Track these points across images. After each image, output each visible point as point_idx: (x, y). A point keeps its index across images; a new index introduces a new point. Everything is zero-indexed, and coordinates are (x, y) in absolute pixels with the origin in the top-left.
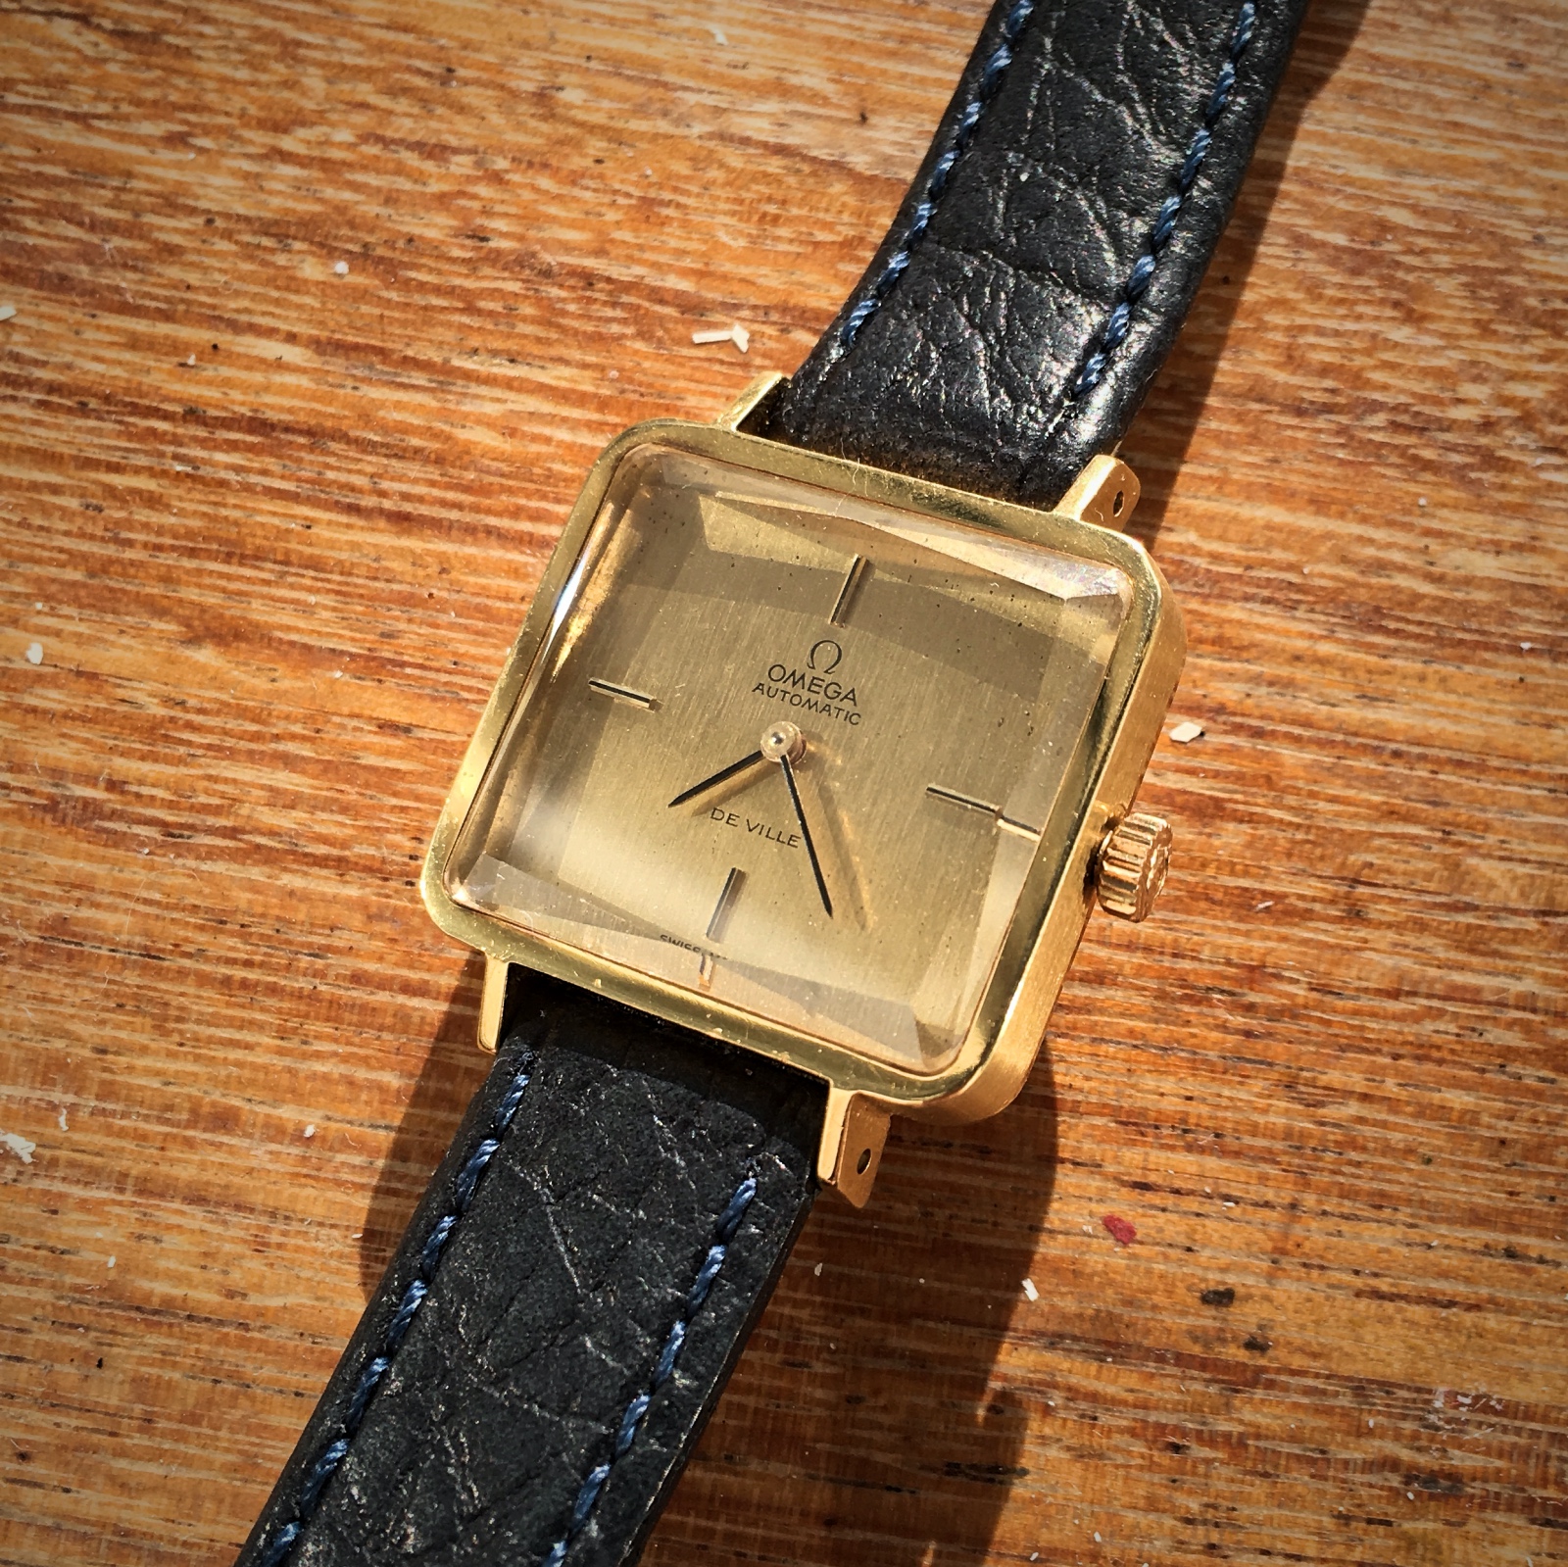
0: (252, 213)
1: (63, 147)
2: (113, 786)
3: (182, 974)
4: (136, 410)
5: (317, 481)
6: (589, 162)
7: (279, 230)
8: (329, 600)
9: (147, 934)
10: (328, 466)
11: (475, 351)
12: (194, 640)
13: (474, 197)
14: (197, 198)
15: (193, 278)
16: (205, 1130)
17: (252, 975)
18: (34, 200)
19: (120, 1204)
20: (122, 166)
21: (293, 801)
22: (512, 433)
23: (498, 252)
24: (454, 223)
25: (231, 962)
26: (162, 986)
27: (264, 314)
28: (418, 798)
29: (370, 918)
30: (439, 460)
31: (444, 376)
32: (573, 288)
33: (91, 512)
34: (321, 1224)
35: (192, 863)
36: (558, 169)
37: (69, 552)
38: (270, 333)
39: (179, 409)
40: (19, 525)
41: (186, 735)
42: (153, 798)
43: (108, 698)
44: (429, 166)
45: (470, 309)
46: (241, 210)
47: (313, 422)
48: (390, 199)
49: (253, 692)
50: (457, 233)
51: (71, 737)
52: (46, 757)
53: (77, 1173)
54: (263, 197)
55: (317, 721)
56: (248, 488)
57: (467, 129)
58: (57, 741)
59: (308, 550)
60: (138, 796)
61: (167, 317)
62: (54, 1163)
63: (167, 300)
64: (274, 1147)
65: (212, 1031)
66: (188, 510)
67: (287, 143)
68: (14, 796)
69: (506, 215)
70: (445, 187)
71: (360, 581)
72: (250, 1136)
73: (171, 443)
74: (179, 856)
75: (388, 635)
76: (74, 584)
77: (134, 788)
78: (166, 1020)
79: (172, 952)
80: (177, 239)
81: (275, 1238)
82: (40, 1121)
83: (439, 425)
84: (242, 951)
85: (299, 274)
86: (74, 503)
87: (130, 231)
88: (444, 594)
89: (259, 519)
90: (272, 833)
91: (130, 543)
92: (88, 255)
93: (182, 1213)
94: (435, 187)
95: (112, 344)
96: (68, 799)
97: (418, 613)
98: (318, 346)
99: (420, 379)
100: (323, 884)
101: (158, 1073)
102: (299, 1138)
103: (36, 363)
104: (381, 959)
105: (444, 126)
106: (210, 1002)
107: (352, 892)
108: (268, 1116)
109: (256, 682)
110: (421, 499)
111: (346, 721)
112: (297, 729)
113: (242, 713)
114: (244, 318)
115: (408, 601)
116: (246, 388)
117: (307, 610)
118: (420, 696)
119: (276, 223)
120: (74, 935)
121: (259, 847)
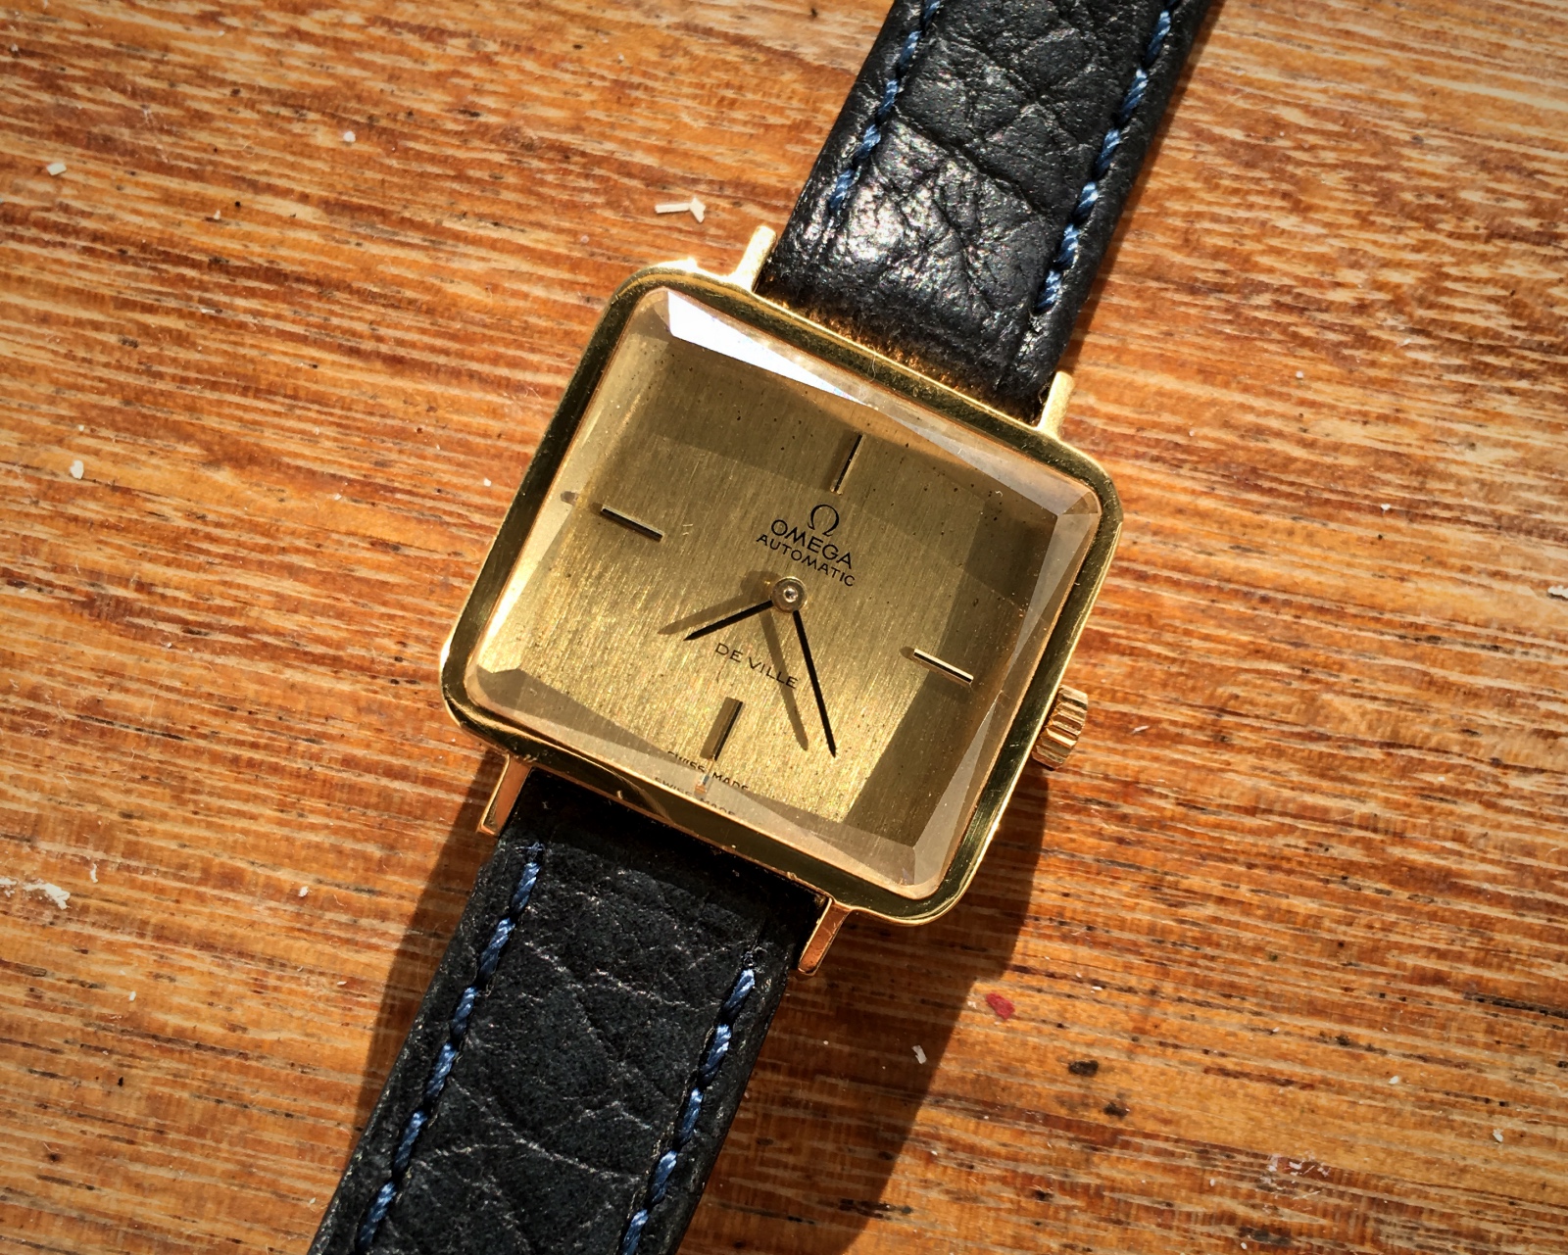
0: (273, 86)
1: (110, 23)
2: (142, 587)
3: (198, 752)
4: (167, 258)
5: (324, 327)
6: (569, 47)
7: (296, 102)
8: (331, 432)
9: (167, 716)
10: (332, 313)
11: (465, 215)
12: (214, 463)
13: (467, 76)
14: (225, 71)
15: (220, 142)
16: (215, 887)
17: (257, 756)
18: (83, 69)
19: (140, 947)
20: (161, 40)
21: (295, 607)
22: (494, 288)
23: (487, 126)
24: (449, 99)
25: (240, 743)
26: (180, 762)
27: (281, 176)
28: (403, 607)
29: (359, 710)
30: (430, 311)
31: (437, 236)
32: (551, 161)
33: (128, 348)
34: (311, 972)
35: (207, 656)
36: (542, 53)
37: (108, 382)
38: (285, 193)
39: (205, 259)
40: (66, 356)
41: (205, 546)
42: (176, 599)
43: (139, 510)
44: (428, 47)
45: (460, 177)
46: (263, 82)
47: (321, 274)
48: (394, 76)
49: (263, 510)
50: (452, 107)
51: (106, 543)
52: (85, 560)
53: (104, 919)
54: (283, 71)
55: (318, 537)
56: (263, 330)
57: (463, 15)
58: (95, 546)
59: (314, 387)
60: (163, 596)
61: (196, 176)
62: (85, 909)
63: (197, 161)
64: (273, 904)
65: (222, 802)
66: (211, 348)
67: (305, 24)
68: (58, 592)
69: (495, 93)
70: (442, 67)
71: (359, 416)
72: (252, 894)
73: (198, 288)
74: (197, 650)
75: (382, 464)
76: (111, 410)
77: (160, 590)
78: (183, 791)
79: (189, 733)
80: (206, 107)
81: (272, 982)
82: (74, 873)
83: (431, 280)
84: (249, 733)
85: (312, 141)
86: (113, 339)
87: (166, 99)
88: (431, 429)
89: (273, 358)
90: (277, 633)
91: (160, 376)
92: (130, 119)
93: (193, 957)
94: (433, 67)
95: (149, 199)
96: (103, 597)
97: (409, 446)
98: (328, 206)
99: (415, 238)
100: (320, 679)
101: (176, 837)
102: (293, 896)
103: (83, 214)
104: (368, 746)
105: (442, 12)
106: (218, 777)
107: (345, 687)
108: (268, 877)
109: (265, 500)
110: (413, 345)
111: (344, 538)
112: (301, 543)
113: (254, 527)
114: (263, 179)
115: (400, 434)
116: (264, 242)
117: (312, 439)
118: (407, 519)
119: (293, 95)
120: (106, 715)
121: (265, 645)
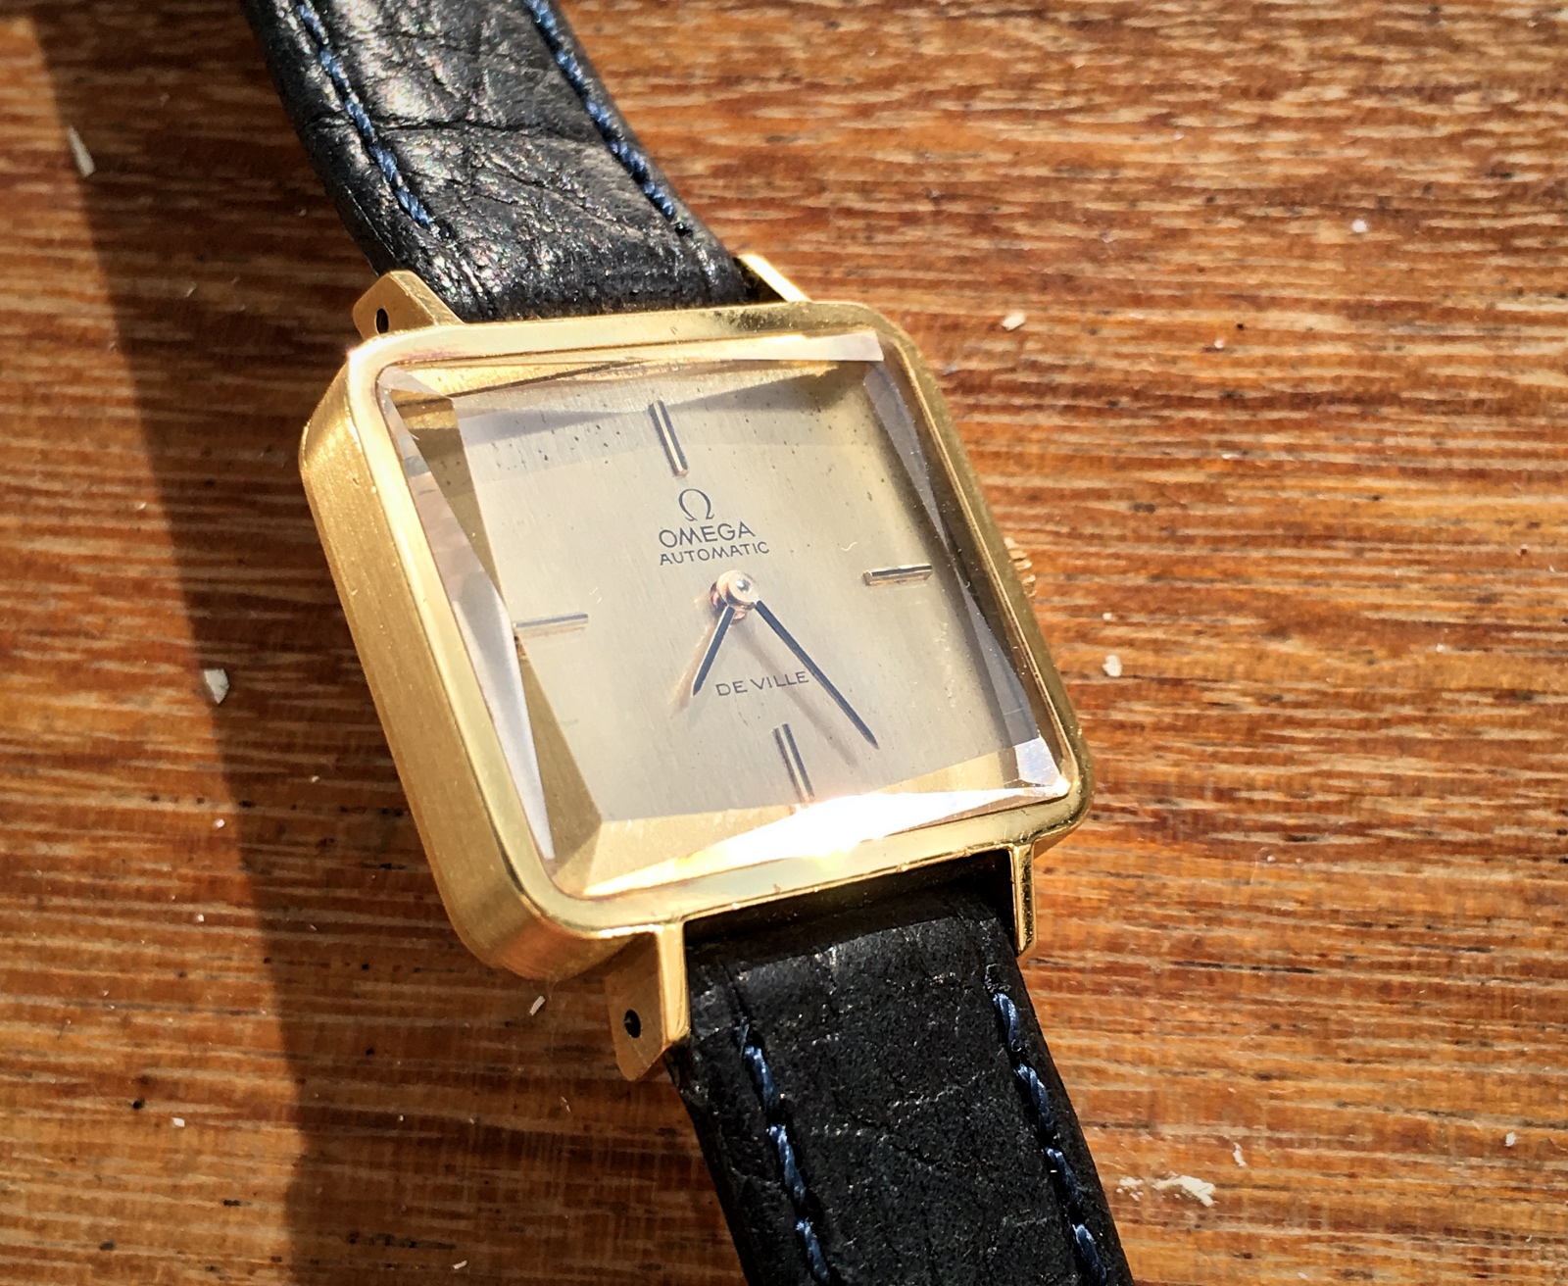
0: (1254, 185)
1: (1040, 148)
2: (1222, 794)
3: (1335, 986)
4: (1168, 402)
5: (1379, 451)
7: (1290, 196)
8: (1414, 572)
9: (1287, 948)
10: (1383, 433)
11: (1521, 292)
12: (1279, 632)
13: (1490, 134)
14: (1192, 178)
15: (1204, 259)
16: (1394, 1151)
17: (1410, 979)
18: (1020, 204)
19: (1317, 1239)
20: (1108, 157)
21: (1418, 788)
23: (1524, 187)
24: (1468, 163)
25: (1386, 967)
26: (1316, 1000)
27: (1284, 286)
28: (1554, 768)
29: (1527, 902)
30: (1503, 409)
31: (1494, 322)
33: (1141, 514)
34: (1545, 1241)
35: (1322, 866)
37: (1129, 558)
38: (1296, 304)
39: (1214, 395)
40: (1070, 535)
41: (1287, 732)
42: (1266, 802)
43: (1197, 703)
44: (1431, 110)
45: (1507, 250)
46: (1241, 184)
47: (1360, 389)
48: (1398, 148)
49: (1349, 678)
50: (1477, 172)
51: (1165, 749)
53: (1266, 1211)
54: (1260, 168)
55: (1428, 696)
56: (1306, 468)
57: (1465, 66)
58: (1152, 754)
59: (1382, 523)
60: (1251, 802)
61: (1183, 303)
62: (1237, 1203)
63: (1182, 286)
64: (1474, 1161)
65: (1378, 1043)
66: (1250, 501)
67: (1277, 108)
68: (1119, 818)
69: (1525, 147)
70: (1453, 129)
71: (1442, 547)
72: (1445, 1152)
73: (1213, 431)
74: (1308, 860)
75: (1488, 599)
76: (1138, 590)
77: (1244, 794)
78: (1327, 1037)
79: (1318, 963)
80: (1179, 223)
81: (1496, 1261)
82: (1213, 1159)
83: (1495, 374)
84: (1393, 952)
85: (1315, 240)
86: (1123, 507)
87: (1124, 221)
88: (1537, 549)
89: (1320, 497)
90: (1406, 824)
91: (1189, 540)
92: (1091, 252)
93: (1388, 1243)
94: (1442, 131)
95: (1133, 338)
96: (1175, 813)
97: (1515, 573)
98: (1355, 311)
99: (1466, 329)
100: (1472, 872)
101: (1330, 1095)
102: (1499, 1147)
103: (1052, 368)
104: (1549, 944)
105: (1440, 67)
106: (1364, 1012)
107: (1503, 877)
108: (1458, 1128)
109: (1352, 666)
110: (1490, 454)
111: (1457, 696)
112: (1407, 710)
113: (1337, 699)
114: (1265, 293)
115: (1499, 562)
116: (1282, 363)
117: (1396, 584)
118: (1534, 661)
119: (1279, 191)
120: (1210, 956)
121: (1390, 841)
